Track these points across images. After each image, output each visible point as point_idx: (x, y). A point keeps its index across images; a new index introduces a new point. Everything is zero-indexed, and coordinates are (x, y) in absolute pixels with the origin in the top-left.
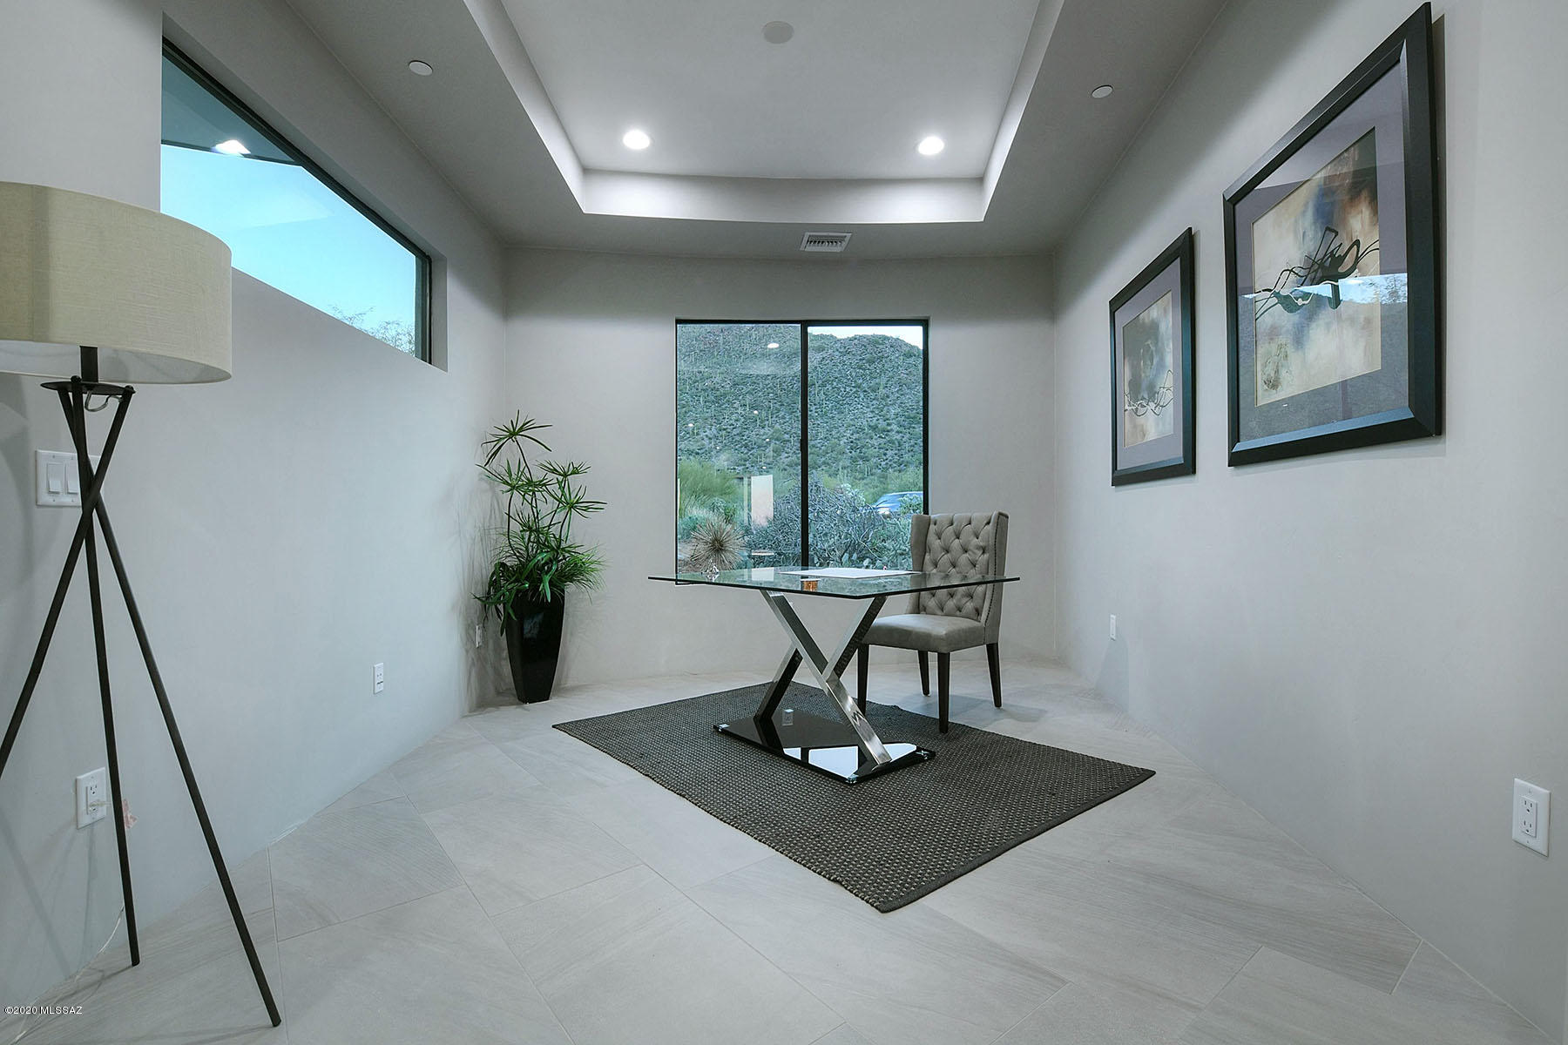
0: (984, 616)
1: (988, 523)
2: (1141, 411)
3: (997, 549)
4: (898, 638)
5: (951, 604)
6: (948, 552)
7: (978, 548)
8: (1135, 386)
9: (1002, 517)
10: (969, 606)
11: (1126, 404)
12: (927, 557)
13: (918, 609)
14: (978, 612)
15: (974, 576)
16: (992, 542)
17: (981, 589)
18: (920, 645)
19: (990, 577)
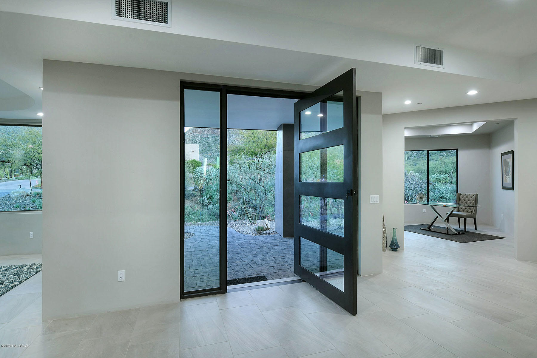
0: (473, 213)
1: (474, 195)
2: (507, 177)
3: (476, 200)
4: (455, 215)
5: (466, 210)
6: (465, 200)
7: (472, 200)
8: (506, 171)
9: (477, 194)
10: (470, 211)
11: (504, 174)
12: (460, 201)
13: (458, 211)
14: (472, 212)
15: (471, 205)
16: (475, 199)
17: (472, 208)
18: (459, 217)
19: (474, 205)
